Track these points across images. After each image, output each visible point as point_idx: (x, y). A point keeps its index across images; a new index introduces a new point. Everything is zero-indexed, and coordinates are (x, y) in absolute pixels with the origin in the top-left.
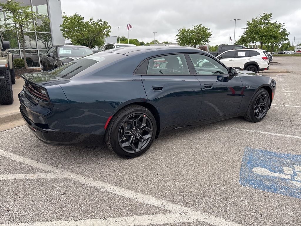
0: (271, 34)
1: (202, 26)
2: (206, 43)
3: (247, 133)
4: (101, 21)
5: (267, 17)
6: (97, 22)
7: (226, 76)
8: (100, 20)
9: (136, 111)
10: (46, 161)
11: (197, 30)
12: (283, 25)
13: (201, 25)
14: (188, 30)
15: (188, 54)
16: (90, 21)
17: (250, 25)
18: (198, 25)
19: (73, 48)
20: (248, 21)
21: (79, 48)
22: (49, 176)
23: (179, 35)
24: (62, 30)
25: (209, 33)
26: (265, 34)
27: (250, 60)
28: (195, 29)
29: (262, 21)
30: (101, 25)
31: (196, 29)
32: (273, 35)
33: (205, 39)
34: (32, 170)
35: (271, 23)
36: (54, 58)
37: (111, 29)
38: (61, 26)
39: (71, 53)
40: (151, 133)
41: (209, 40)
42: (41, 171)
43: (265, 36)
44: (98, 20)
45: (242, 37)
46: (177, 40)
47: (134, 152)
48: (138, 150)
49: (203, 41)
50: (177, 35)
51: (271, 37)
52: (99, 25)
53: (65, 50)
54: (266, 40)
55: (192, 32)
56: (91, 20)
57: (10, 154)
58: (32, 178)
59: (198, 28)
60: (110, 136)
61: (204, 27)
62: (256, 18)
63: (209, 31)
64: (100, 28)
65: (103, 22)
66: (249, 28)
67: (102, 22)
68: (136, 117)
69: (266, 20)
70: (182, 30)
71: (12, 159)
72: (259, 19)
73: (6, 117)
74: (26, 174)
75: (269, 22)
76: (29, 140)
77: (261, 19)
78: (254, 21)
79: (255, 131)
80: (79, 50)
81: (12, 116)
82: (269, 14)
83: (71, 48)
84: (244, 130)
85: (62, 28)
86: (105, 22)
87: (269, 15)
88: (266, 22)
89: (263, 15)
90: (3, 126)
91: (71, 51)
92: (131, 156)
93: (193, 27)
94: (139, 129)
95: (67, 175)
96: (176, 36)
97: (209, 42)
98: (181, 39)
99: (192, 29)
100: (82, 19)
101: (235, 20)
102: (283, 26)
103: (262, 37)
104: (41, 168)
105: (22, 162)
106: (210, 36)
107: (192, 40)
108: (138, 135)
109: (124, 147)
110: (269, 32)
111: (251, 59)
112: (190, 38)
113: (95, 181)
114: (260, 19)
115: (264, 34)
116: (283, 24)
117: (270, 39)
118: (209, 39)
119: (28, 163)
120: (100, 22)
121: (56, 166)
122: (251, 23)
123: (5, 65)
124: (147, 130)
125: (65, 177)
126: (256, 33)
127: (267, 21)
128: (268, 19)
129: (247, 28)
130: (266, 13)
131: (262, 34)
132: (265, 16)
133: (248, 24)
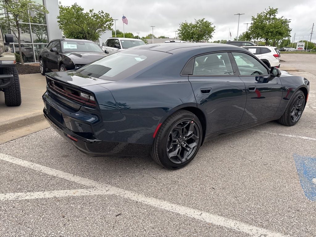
0: (277, 30)
1: (205, 21)
2: (209, 38)
3: (287, 138)
4: (103, 12)
5: (273, 12)
6: (98, 14)
7: (266, 77)
8: (101, 11)
9: (185, 116)
10: (82, 174)
11: (200, 25)
12: (289, 21)
13: (204, 19)
14: (190, 24)
15: (231, 52)
16: (90, 13)
17: (255, 21)
18: (201, 20)
19: (78, 43)
20: (253, 17)
21: (85, 43)
22: (93, 193)
23: (181, 29)
24: (59, 22)
25: (212, 28)
26: (271, 30)
27: (261, 57)
28: (197, 23)
29: (268, 16)
30: (102, 17)
31: (199, 23)
32: (279, 32)
33: (209, 35)
34: (70, 185)
35: (277, 19)
36: (57, 53)
37: (113, 22)
38: (59, 18)
39: (76, 48)
40: (197, 141)
41: (212, 36)
42: (82, 187)
43: (271, 32)
44: (99, 11)
45: (247, 33)
46: (179, 35)
47: (180, 162)
48: (184, 160)
49: (206, 37)
50: (179, 30)
51: (277, 34)
52: (100, 17)
53: (69, 45)
54: (271, 36)
55: (194, 27)
56: (91, 11)
57: (38, 165)
58: (74, 195)
59: (201, 22)
60: (158, 145)
61: (207, 21)
62: (262, 13)
63: (212, 26)
64: (102, 21)
65: (105, 13)
66: (254, 23)
67: (103, 14)
68: (184, 123)
70: (183, 24)
71: (42, 172)
73: (19, 121)
74: (66, 191)
75: (275, 17)
76: (53, 148)
77: (267, 14)
78: (259, 16)
79: (294, 136)
80: (84, 44)
81: (25, 120)
82: (275, 9)
83: (76, 42)
84: (283, 135)
85: (59, 20)
86: (106, 14)
87: (274, 10)
88: (271, 17)
89: (269, 10)
90: (17, 131)
91: (76, 45)
92: (177, 167)
93: (196, 21)
94: (186, 137)
95: (113, 191)
96: (177, 31)
97: (212, 37)
98: (183, 34)
99: (194, 23)
100: (82, 10)
101: (239, 14)
102: (289, 22)
103: (268, 33)
104: (80, 182)
105: (55, 175)
106: (213, 31)
107: (195, 35)
108: (184, 143)
109: (171, 157)
110: (275, 28)
111: (263, 57)
112: (192, 33)
113: (148, 197)
114: (265, 14)
116: (290, 20)
117: (276, 35)
118: (212, 34)
119: (64, 177)
120: (101, 14)
121: (96, 180)
123: (13, 62)
124: (193, 138)
125: (111, 193)
126: (261, 29)
127: (273, 17)
128: (274, 15)
129: (252, 24)
130: (271, 8)
131: (268, 30)
132: (270, 11)
133: (253, 19)
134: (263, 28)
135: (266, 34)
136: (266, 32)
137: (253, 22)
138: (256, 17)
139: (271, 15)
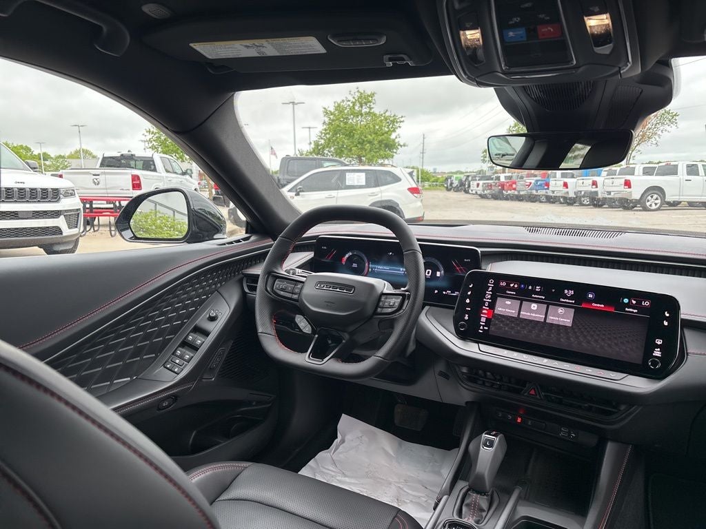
0: (380, 138)
5: (365, 99)
12: (402, 119)
17: (332, 117)
20: (325, 108)
26: (369, 137)
29: (356, 108)
32: (385, 142)
35: (375, 115)
43: (370, 142)
45: (317, 144)
51: (380, 146)
54: (370, 151)
62: (343, 101)
66: (329, 123)
69: (364, 107)
72: (348, 103)
75: (372, 111)
77: (354, 104)
78: (339, 108)
82: (369, 93)
87: (369, 96)
88: (363, 111)
89: (358, 94)
101: (293, 103)
102: (401, 122)
103: (362, 143)
110: (376, 133)
111: (383, 194)
114: (351, 105)
115: (366, 137)
116: (402, 117)
122: (333, 111)
126: (346, 135)
127: (367, 110)
128: (368, 106)
129: (324, 123)
130: (362, 92)
131: (363, 137)
132: (360, 97)
133: (326, 112)
134: (350, 134)
135: (360, 146)
136: (359, 143)
137: (327, 120)
138: (332, 109)
139: (362, 107)
